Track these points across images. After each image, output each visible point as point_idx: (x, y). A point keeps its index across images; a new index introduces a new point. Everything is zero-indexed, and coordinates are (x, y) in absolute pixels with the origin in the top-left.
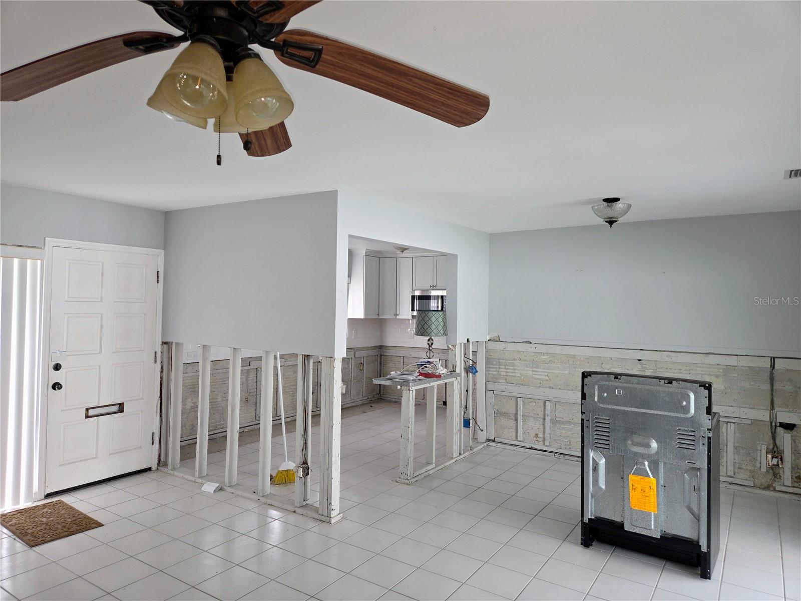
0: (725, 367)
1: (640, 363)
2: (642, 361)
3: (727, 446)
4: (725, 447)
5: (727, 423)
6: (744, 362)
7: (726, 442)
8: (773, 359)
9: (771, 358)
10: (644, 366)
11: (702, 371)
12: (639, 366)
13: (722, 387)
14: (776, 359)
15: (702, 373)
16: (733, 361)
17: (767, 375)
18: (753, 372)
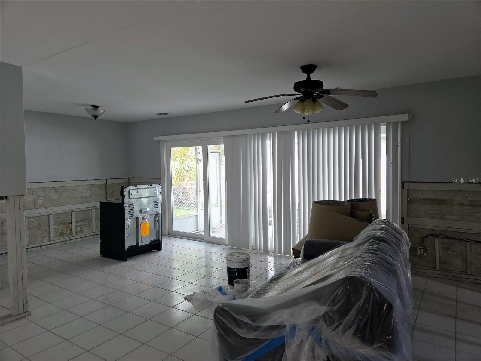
0: (90, 185)
1: (54, 189)
2: (55, 188)
3: (92, 220)
4: (91, 220)
5: (92, 210)
6: (98, 182)
7: (91, 218)
8: (106, 180)
9: (106, 179)
10: (56, 190)
11: (81, 189)
12: (53, 190)
13: (89, 194)
14: (107, 180)
15: (82, 189)
16: (93, 183)
17: (104, 187)
18: (100, 186)
